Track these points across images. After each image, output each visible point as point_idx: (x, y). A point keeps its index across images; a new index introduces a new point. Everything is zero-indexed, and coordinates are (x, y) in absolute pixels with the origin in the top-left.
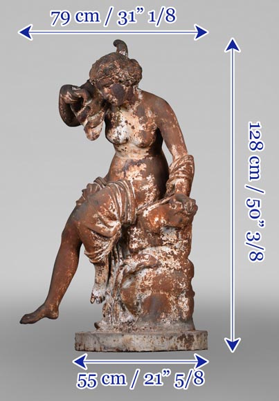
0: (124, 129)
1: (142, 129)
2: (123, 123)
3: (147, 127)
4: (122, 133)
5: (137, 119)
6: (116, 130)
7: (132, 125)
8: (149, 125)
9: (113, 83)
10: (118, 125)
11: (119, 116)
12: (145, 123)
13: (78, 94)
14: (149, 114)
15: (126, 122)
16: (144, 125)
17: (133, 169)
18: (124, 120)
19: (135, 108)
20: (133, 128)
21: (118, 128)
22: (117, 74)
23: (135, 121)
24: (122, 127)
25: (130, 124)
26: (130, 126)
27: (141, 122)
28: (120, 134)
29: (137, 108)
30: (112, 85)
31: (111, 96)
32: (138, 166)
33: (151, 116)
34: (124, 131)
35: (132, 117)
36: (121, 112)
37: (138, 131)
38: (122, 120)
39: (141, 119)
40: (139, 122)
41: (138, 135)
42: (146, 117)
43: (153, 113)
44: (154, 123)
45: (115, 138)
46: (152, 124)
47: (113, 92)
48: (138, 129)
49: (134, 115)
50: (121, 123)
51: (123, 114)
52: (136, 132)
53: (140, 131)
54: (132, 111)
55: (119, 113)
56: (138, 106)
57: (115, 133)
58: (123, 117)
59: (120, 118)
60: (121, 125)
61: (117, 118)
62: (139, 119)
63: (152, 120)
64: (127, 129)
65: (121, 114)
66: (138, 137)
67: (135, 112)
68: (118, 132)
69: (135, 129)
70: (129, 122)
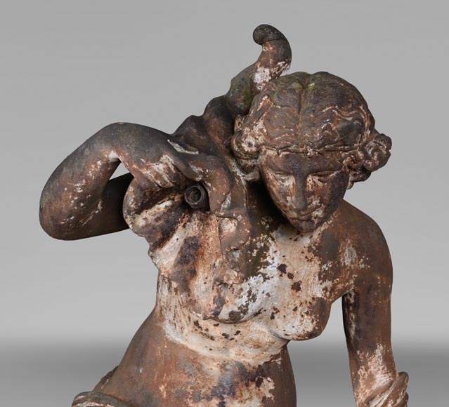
0: (266, 286)
1: (319, 295)
2: (272, 270)
3: (333, 289)
4: (260, 297)
5: (315, 267)
6: (245, 286)
7: (296, 280)
8: (340, 286)
10: (255, 273)
11: (266, 248)
12: (332, 279)
14: (348, 257)
15: (282, 268)
16: (328, 284)
17: (246, 395)
18: (278, 261)
19: (316, 236)
20: (296, 287)
21: (252, 280)
23: (308, 270)
24: (265, 279)
25: (291, 276)
26: (290, 282)
27: (323, 276)
28: (254, 298)
29: (323, 235)
31: (315, 202)
32: (259, 384)
33: (352, 263)
34: (263, 293)
35: (303, 257)
36: (272, 237)
37: (309, 299)
38: (270, 261)
39: (325, 266)
40: (320, 274)
41: (306, 311)
42: (339, 263)
43: (360, 256)
44: (352, 282)
45: (239, 308)
46: (347, 284)
47: (329, 192)
48: (309, 292)
49: (311, 255)
50: (264, 268)
51: (277, 246)
52: (303, 301)
53: (313, 299)
54: (306, 241)
55: (266, 239)
56: (324, 230)
57: (242, 294)
58: (275, 252)
59: (265, 254)
60: (264, 275)
61: (255, 251)
62: (320, 265)
63: (351, 274)
64: (276, 287)
65: (270, 241)
66: (306, 316)
67: (316, 246)
68: (250, 292)
69: (300, 292)
70: (288, 270)
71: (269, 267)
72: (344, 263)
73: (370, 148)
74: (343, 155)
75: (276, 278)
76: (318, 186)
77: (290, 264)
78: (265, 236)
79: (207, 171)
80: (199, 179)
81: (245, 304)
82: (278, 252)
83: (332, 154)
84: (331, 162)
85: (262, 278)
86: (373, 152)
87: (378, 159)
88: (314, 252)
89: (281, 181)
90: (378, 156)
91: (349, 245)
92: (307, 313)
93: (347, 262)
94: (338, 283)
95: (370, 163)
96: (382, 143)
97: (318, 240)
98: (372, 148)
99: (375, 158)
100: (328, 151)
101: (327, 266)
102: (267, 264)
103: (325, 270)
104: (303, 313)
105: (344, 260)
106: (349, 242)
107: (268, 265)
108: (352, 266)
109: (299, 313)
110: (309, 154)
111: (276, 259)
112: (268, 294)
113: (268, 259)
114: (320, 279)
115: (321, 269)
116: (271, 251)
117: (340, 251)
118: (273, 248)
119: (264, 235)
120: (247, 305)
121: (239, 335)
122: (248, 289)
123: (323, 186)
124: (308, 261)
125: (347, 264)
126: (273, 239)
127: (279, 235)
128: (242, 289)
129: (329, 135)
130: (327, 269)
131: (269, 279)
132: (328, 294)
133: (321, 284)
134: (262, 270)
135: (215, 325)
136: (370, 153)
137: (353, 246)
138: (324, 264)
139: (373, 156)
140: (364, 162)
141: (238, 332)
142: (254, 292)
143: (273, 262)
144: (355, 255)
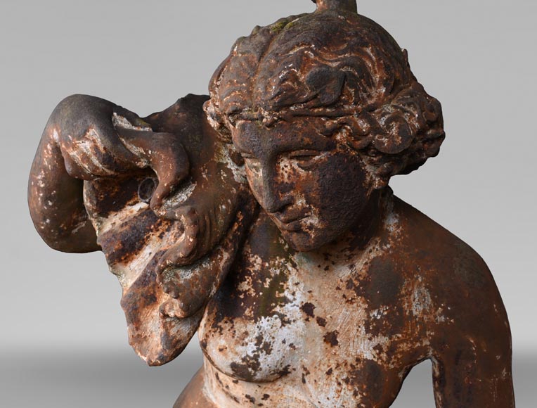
0: (286, 333)
1: (369, 355)
2: (292, 310)
3: (392, 350)
4: (276, 346)
5: (358, 312)
6: (253, 329)
7: (330, 328)
8: (404, 347)
9: (331, 146)
10: (268, 313)
11: (283, 277)
12: (389, 333)
13: (136, 150)
14: (417, 304)
15: (308, 309)
16: (383, 340)
18: (300, 298)
19: (360, 265)
20: (331, 339)
21: (264, 322)
22: (367, 113)
23: (347, 316)
24: (285, 322)
25: (321, 322)
26: (321, 331)
27: (373, 328)
28: (268, 349)
29: (372, 266)
30: (322, 156)
31: (300, 202)
33: (424, 312)
34: (284, 342)
35: (339, 295)
36: (292, 262)
37: (350, 360)
38: (290, 297)
39: (375, 313)
40: (367, 325)
41: (345, 377)
42: (401, 310)
43: (437, 303)
44: (426, 342)
45: (244, 360)
46: (418, 344)
47: (316, 185)
48: (351, 349)
49: (352, 294)
50: (281, 306)
51: (299, 275)
52: (341, 361)
53: (358, 360)
54: (344, 273)
55: (283, 265)
56: (374, 258)
57: (246, 340)
58: (297, 284)
59: (282, 286)
60: (282, 317)
61: (268, 280)
62: (367, 311)
63: (424, 329)
64: (301, 336)
65: (290, 268)
66: (344, 385)
67: (359, 280)
68: (259, 339)
69: (337, 347)
70: (317, 312)
71: (288, 306)
72: (411, 312)
73: (383, 116)
74: (328, 124)
75: (301, 323)
76: (299, 176)
77: (319, 303)
78: (283, 260)
79: (150, 152)
80: (143, 164)
81: (252, 355)
82: (302, 286)
83: (306, 122)
84: (304, 135)
85: (279, 320)
86: (388, 122)
87: (399, 134)
88: (357, 289)
89: (254, 170)
90: (399, 128)
91: (420, 285)
92: (347, 381)
93: (417, 310)
94: (401, 341)
95: (384, 140)
96: (411, 109)
97: (364, 271)
98: (387, 116)
99: (394, 131)
100: (296, 115)
101: (379, 313)
102: (285, 300)
103: (375, 318)
104: (340, 380)
105: (410, 306)
106: (420, 280)
107: (287, 303)
108: (425, 317)
109: (334, 379)
110: (264, 120)
111: (298, 295)
112: (291, 345)
113: (286, 294)
114: (367, 331)
115: (369, 317)
116: (290, 283)
117: (403, 292)
118: (293, 277)
119: (281, 258)
120: (256, 357)
121: (268, 401)
122: (256, 335)
123: (308, 176)
124: (347, 301)
125: (415, 313)
126: (294, 266)
127: (304, 260)
128: (246, 333)
129: (292, 89)
130: (379, 317)
131: (289, 322)
132: (384, 356)
133: (370, 339)
134: (278, 309)
135: (234, 381)
136: (382, 122)
137: (426, 287)
138: (374, 309)
139: (389, 128)
140: (373, 138)
141: (266, 397)
142: (266, 339)
143: (295, 299)
144: (429, 300)
